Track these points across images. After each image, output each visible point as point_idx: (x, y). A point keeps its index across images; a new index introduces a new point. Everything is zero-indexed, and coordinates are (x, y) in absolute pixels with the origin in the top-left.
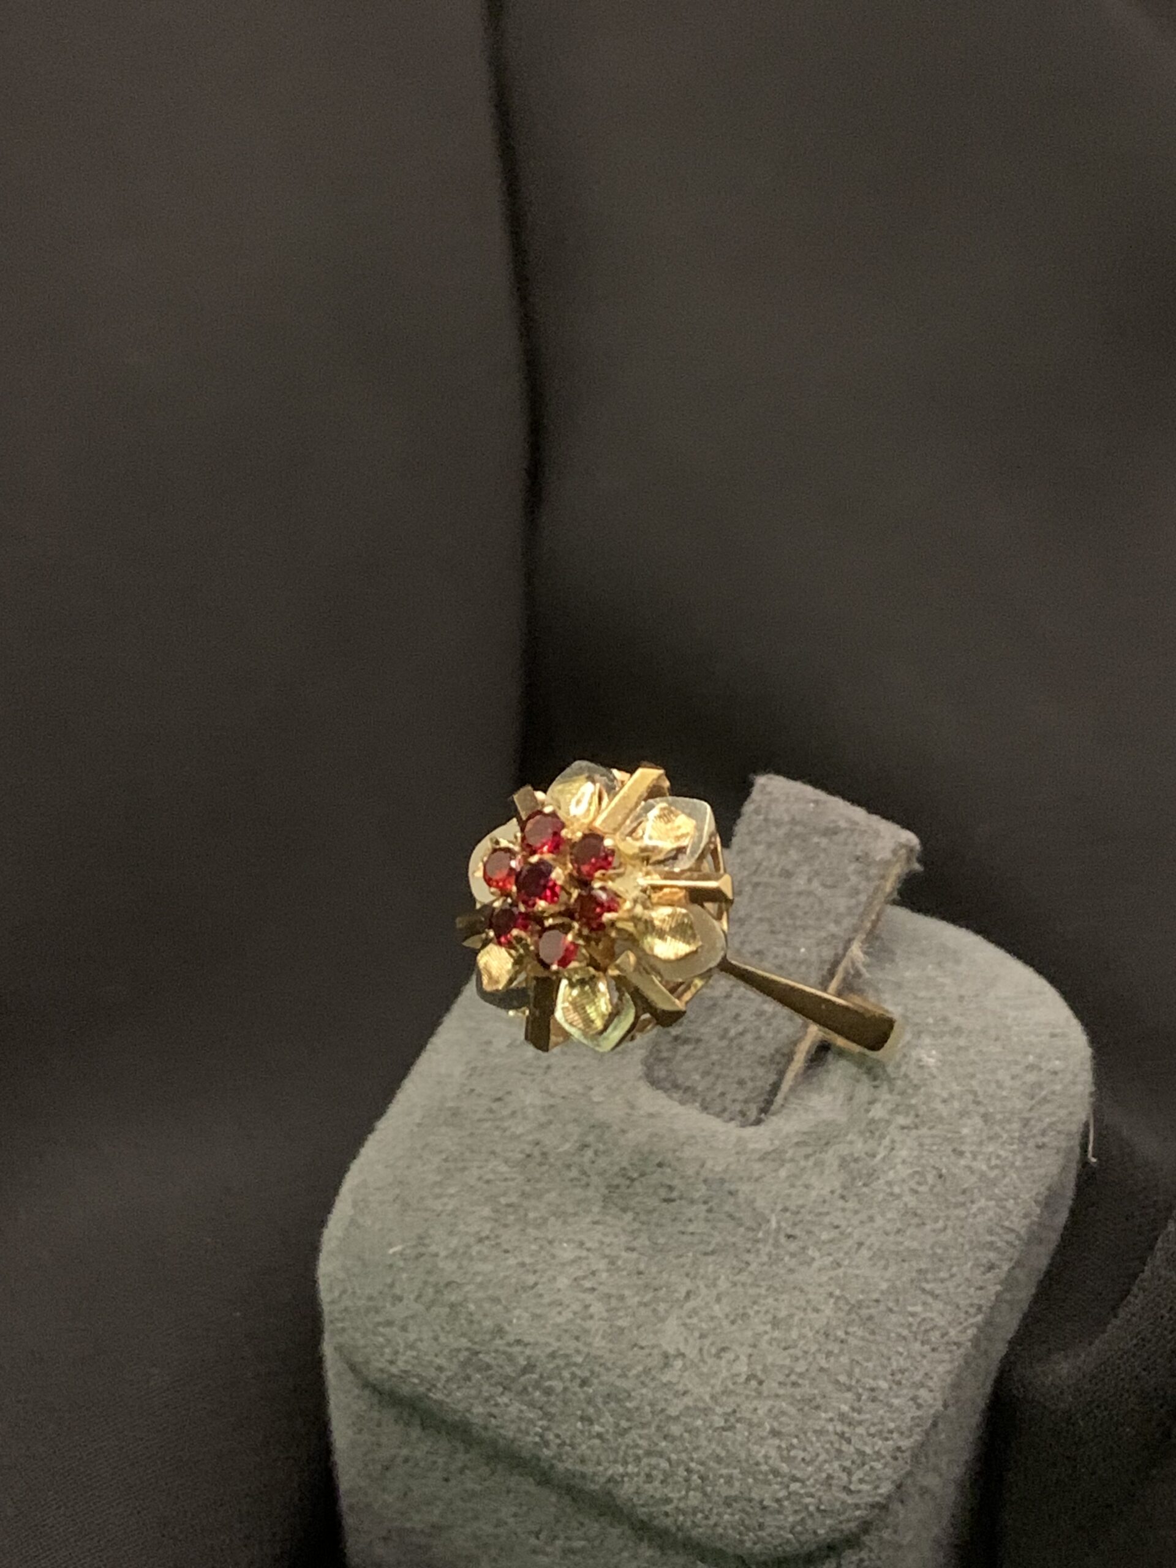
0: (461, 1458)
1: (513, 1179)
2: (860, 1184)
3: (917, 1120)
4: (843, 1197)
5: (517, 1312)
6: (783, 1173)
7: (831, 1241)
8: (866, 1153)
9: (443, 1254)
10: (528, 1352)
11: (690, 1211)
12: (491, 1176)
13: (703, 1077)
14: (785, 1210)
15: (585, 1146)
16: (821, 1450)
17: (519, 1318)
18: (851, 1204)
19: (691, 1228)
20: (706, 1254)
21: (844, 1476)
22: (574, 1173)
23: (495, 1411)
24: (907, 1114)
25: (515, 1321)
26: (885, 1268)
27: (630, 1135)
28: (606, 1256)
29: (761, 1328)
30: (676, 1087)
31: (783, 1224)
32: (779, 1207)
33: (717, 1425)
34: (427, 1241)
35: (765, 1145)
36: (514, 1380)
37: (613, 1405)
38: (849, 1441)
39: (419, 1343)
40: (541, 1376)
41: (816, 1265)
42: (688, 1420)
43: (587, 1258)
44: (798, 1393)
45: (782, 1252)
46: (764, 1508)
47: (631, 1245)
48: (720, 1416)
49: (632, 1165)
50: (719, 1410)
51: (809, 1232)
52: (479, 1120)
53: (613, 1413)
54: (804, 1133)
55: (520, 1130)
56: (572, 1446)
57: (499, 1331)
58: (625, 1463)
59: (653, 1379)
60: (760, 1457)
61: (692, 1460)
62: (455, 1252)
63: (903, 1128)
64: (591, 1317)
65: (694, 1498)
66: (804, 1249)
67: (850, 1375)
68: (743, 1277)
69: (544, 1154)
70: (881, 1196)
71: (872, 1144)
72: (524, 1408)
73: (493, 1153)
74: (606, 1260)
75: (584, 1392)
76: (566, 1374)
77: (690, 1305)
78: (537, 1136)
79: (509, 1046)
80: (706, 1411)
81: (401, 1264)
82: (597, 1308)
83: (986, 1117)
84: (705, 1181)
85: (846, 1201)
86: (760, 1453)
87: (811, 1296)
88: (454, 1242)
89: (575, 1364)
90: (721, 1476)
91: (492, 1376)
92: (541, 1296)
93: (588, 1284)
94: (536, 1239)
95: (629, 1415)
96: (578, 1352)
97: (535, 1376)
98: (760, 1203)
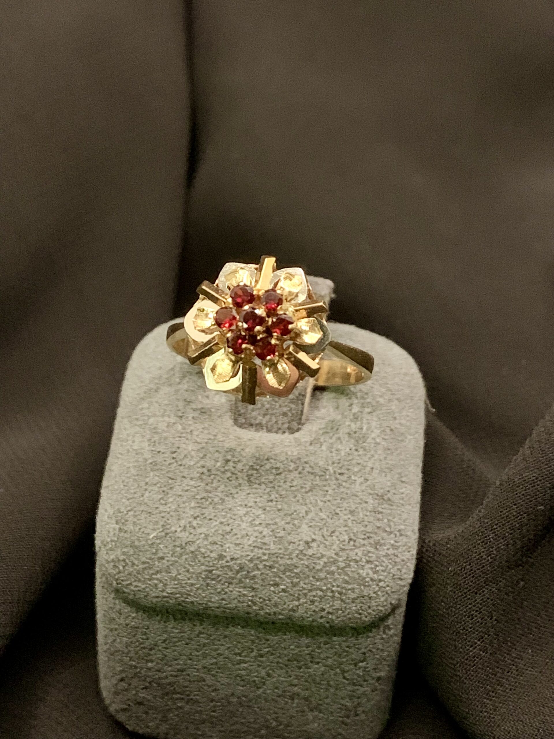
0: (198, 628)
1: (199, 486)
2: (361, 442)
3: (374, 408)
4: (357, 450)
5: (227, 545)
6: (324, 448)
7: (360, 471)
8: (359, 429)
9: (179, 530)
10: (239, 562)
11: (292, 476)
12: (187, 488)
13: (264, 417)
14: (333, 463)
15: (227, 461)
16: (388, 564)
17: (229, 548)
18: (361, 452)
19: (295, 483)
20: (306, 493)
21: (399, 573)
22: (229, 474)
23: (224, 596)
24: (368, 407)
25: (228, 550)
26: (386, 476)
27: (247, 450)
28: (260, 507)
29: (346, 517)
30: (252, 425)
31: (336, 469)
32: (330, 462)
33: (341, 566)
34: (168, 526)
35: (308, 439)
36: (233, 578)
37: (288, 574)
38: (397, 556)
39: (179, 576)
40: (248, 572)
41: (358, 482)
42: (327, 568)
43: (251, 511)
44: (372, 541)
45: (340, 481)
46: (370, 598)
47: (269, 499)
48: (341, 562)
49: (254, 463)
50: (341, 559)
51: (348, 470)
52: (170, 464)
53: (289, 577)
54: (323, 428)
55: (192, 463)
56: (270, 600)
57: (221, 557)
58: (299, 599)
59: (305, 555)
60: (364, 575)
61: (333, 586)
62: (185, 527)
63: (369, 413)
64: (264, 536)
65: (337, 604)
66: (350, 477)
67: (390, 526)
68: (328, 498)
69: (209, 471)
70: (373, 445)
71: (359, 423)
72: (241, 590)
73: (184, 477)
74: (261, 509)
75: (272, 572)
76: (261, 566)
77: (310, 516)
78: (202, 463)
79: (167, 427)
80: (335, 562)
81: (158, 541)
82: (266, 532)
83: (398, 400)
84: (292, 461)
85: (359, 452)
86: (363, 573)
87: (362, 497)
88: (183, 523)
89: (264, 560)
90: (349, 589)
91: (220, 580)
92: (236, 534)
93: (257, 523)
94: (223, 510)
95: (297, 575)
96: (264, 554)
97: (245, 573)
98: (321, 463)
